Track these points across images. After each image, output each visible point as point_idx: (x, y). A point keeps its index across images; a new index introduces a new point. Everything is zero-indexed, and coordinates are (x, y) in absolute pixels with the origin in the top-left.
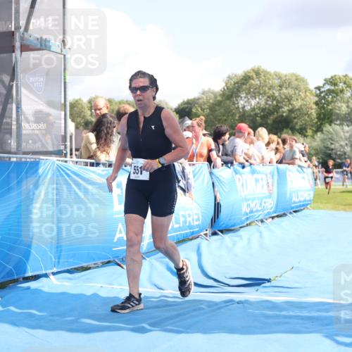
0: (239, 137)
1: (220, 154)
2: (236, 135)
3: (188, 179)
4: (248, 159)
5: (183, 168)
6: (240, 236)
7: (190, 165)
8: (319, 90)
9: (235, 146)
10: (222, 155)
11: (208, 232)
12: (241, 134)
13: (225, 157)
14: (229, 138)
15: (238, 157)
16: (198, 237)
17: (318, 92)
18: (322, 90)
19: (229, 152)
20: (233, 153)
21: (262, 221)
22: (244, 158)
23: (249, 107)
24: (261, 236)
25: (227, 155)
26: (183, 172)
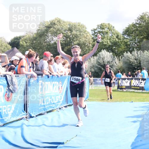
0: (45, 60)
1: (34, 70)
2: (44, 58)
3: (15, 85)
4: (51, 72)
5: (12, 79)
6: (47, 118)
7: (16, 76)
8: (94, 31)
9: (43, 65)
10: (36, 70)
11: (28, 116)
12: (46, 58)
13: (37, 72)
14: (39, 60)
15: (45, 71)
16: (22, 119)
17: (93, 32)
18: (96, 31)
19: (40, 69)
20: (42, 69)
21: (60, 109)
22: (48, 72)
23: (53, 42)
24: (59, 118)
25: (38, 70)
26: (12, 80)
